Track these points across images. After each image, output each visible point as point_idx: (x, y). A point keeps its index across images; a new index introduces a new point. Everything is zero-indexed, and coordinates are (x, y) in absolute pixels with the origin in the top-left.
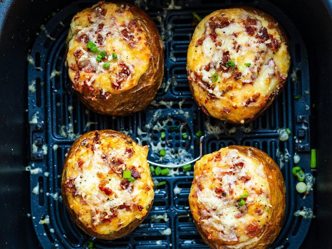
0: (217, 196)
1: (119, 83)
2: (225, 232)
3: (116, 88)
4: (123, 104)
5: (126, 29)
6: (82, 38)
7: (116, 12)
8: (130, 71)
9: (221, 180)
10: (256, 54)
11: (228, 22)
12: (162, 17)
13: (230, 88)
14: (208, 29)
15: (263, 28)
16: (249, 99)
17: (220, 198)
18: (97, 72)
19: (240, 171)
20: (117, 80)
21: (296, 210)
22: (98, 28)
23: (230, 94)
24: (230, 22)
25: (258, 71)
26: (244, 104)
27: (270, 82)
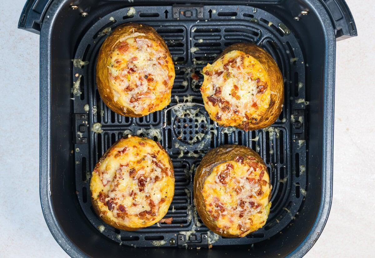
0: (152, 75)
1: (227, 169)
2: (146, 46)
3: (230, 165)
4: (227, 153)
5: (221, 213)
6: (256, 206)
7: (230, 228)
8: (219, 178)
9: (148, 88)
10: (117, 189)
11: (140, 216)
12: (196, 225)
13: (139, 162)
14: (156, 211)
15: (111, 211)
16: (123, 153)
17: (150, 75)
18: (245, 178)
19: (133, 96)
20: (229, 171)
21: (88, 66)
22: (244, 213)
23: (139, 158)
24: (139, 216)
25: (116, 175)
26: (127, 149)
27: (107, 167)
